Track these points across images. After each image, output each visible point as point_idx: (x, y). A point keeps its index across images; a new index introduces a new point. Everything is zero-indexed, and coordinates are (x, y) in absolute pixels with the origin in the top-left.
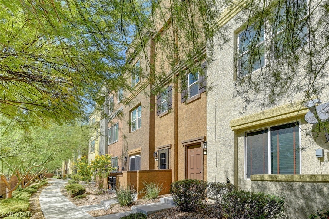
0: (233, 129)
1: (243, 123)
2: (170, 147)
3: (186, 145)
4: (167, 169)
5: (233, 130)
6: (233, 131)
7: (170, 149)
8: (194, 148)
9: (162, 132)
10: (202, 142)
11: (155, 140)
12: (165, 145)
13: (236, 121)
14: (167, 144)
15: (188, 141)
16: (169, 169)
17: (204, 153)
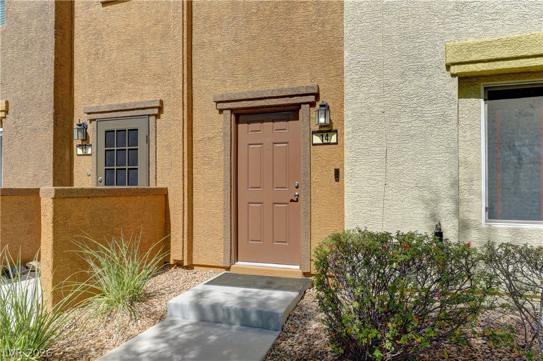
0: (455, 69)
1: (498, 56)
2: (156, 111)
3: (232, 110)
4: (142, 185)
5: (453, 75)
6: (456, 79)
7: (157, 116)
8: (262, 122)
9: (114, 56)
10: (305, 103)
11: (75, 80)
12: (127, 101)
13: (470, 48)
14: (138, 99)
15: (244, 97)
16: (152, 186)
17: (311, 140)
